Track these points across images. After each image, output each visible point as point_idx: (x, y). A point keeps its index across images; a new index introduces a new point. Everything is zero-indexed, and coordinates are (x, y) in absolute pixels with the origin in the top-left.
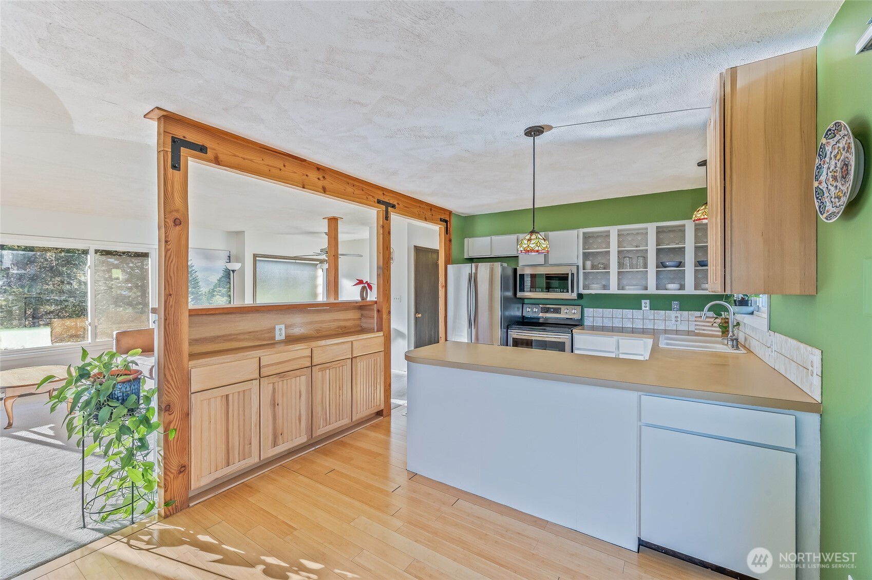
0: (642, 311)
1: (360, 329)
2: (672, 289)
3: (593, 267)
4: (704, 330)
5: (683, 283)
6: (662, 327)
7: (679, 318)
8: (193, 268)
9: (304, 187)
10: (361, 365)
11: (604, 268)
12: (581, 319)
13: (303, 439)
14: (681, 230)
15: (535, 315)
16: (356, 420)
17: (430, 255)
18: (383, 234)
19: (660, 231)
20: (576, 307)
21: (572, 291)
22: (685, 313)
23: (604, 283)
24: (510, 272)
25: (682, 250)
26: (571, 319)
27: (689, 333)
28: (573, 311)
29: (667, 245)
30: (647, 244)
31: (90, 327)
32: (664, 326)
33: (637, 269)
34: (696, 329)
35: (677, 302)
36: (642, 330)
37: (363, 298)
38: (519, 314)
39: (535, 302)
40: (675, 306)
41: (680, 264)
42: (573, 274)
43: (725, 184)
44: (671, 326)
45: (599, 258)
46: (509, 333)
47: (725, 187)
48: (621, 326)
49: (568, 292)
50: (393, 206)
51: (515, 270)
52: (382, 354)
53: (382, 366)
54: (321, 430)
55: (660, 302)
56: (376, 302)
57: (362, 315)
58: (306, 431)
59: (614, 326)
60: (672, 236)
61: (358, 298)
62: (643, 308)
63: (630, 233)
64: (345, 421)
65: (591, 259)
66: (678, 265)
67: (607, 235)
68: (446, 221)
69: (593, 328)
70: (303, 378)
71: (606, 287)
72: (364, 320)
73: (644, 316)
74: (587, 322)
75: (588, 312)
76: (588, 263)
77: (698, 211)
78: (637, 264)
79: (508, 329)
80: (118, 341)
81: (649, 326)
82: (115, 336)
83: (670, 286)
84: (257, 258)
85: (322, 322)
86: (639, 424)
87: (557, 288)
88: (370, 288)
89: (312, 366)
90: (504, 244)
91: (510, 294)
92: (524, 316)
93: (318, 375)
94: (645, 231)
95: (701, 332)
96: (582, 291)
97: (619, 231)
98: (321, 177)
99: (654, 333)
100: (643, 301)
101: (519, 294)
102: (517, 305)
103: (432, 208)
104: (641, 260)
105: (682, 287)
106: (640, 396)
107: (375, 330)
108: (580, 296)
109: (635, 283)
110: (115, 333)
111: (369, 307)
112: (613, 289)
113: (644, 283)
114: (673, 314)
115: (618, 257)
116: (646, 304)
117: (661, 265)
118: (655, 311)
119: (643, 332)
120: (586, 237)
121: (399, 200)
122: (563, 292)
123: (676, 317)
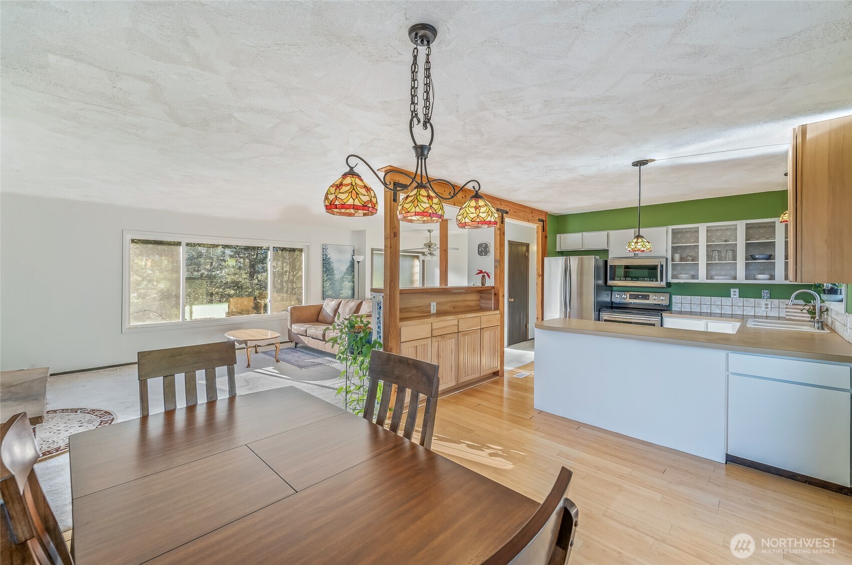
0: (731, 299)
1: (479, 308)
2: (762, 279)
3: (681, 259)
4: (795, 316)
5: (773, 274)
6: (752, 314)
7: (769, 306)
8: (331, 260)
9: (454, 205)
10: (487, 335)
11: (693, 260)
12: (669, 305)
13: (452, 384)
14: (772, 226)
15: (623, 301)
16: (483, 376)
17: (520, 247)
18: (500, 235)
19: (748, 227)
20: (664, 294)
21: (662, 280)
22: (776, 301)
23: (692, 273)
24: (601, 263)
25: (772, 245)
26: (659, 304)
27: (779, 318)
28: (662, 298)
29: (757, 239)
30: (736, 239)
31: (269, 304)
32: (754, 312)
33: (726, 261)
34: (786, 315)
35: (767, 291)
36: (731, 315)
37: (483, 284)
38: (608, 299)
39: (624, 289)
40: (766, 295)
41: (770, 257)
42: (662, 266)
43: (796, 205)
44: (761, 311)
45: (688, 251)
46: (601, 315)
47: (796, 208)
48: (709, 312)
49: (657, 281)
50: (507, 213)
51: (606, 262)
52: (499, 327)
53: (499, 337)
54: (464, 379)
55: (749, 291)
56: (493, 287)
57: (481, 297)
58: (455, 378)
59: (702, 311)
60: (762, 231)
61: (480, 285)
62: (732, 296)
63: (718, 229)
64: (477, 375)
65: (679, 251)
66: (767, 258)
67: (697, 231)
68: (543, 221)
69: (681, 313)
70: (453, 340)
71: (695, 277)
72: (483, 301)
73: (734, 303)
74: (675, 308)
75: (676, 299)
76: (677, 256)
77: (785, 214)
78: (726, 257)
79: (600, 312)
80: (292, 314)
81: (739, 312)
82: (289, 310)
83: (760, 276)
84: (374, 252)
85: (457, 301)
86: (727, 373)
87: (646, 277)
88: (489, 276)
89: (458, 332)
90: (594, 239)
91: (601, 282)
92: (612, 302)
93: (461, 339)
94: (735, 227)
95: (792, 318)
96: (670, 280)
97: (707, 227)
98: (464, 196)
99: (743, 318)
100: (732, 290)
101: (610, 283)
102: (607, 292)
103: (533, 211)
104: (730, 254)
105: (772, 277)
106: (728, 354)
107: (493, 309)
108: (669, 285)
109: (723, 273)
110: (289, 308)
111: (489, 291)
112: (702, 278)
113: (733, 273)
114: (763, 302)
115: (707, 250)
116: (734, 292)
117: (750, 257)
118: (745, 299)
119: (732, 316)
120: (675, 233)
121: (510, 207)
122: (652, 281)
123: (767, 304)
